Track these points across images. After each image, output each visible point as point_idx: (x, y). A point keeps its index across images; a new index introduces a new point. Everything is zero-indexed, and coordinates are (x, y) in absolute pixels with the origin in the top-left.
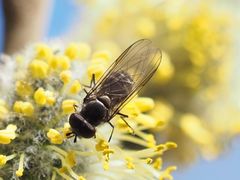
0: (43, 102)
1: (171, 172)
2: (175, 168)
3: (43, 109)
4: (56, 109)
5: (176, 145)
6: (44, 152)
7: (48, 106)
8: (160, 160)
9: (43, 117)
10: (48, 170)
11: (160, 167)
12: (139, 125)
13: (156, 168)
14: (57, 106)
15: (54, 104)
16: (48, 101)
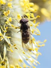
0: (2, 3)
1: (38, 24)
2: (39, 23)
3: (2, 5)
4: (6, 5)
5: (40, 17)
6: (2, 18)
7: (4, 4)
8: (35, 21)
9: (2, 7)
10: (3, 23)
11: (35, 23)
12: (29, 11)
13: (34, 23)
14: (6, 4)
15: (5, 4)
16: (4, 3)
